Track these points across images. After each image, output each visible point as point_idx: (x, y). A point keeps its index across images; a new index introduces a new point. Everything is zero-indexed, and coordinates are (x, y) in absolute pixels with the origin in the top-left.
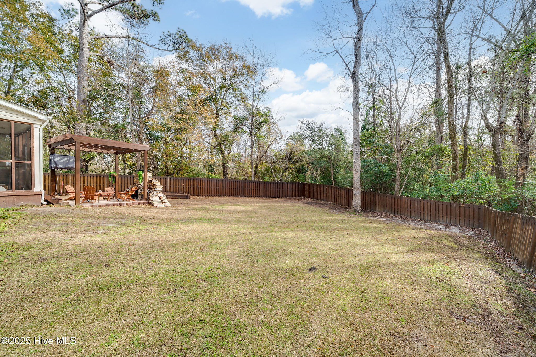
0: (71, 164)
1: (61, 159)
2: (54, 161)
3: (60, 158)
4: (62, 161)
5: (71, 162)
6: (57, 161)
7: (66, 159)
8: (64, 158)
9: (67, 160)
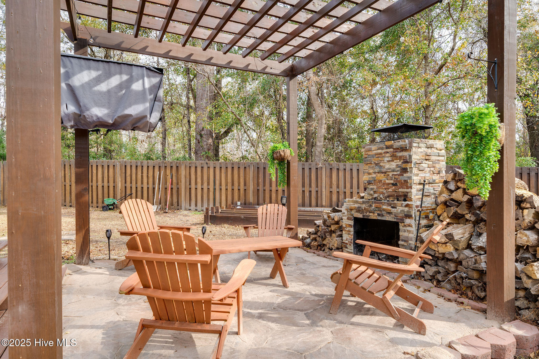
0: (136, 102)
1: (98, 80)
2: (69, 86)
3: (94, 74)
4: (103, 87)
5: (137, 93)
6: (83, 86)
7: (115, 81)
8: (108, 75)
9: (120, 87)
